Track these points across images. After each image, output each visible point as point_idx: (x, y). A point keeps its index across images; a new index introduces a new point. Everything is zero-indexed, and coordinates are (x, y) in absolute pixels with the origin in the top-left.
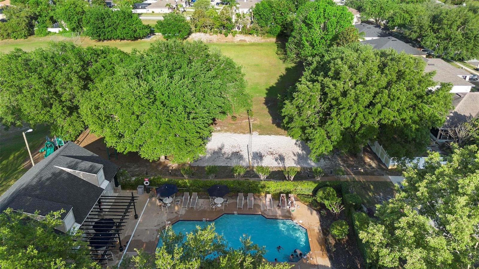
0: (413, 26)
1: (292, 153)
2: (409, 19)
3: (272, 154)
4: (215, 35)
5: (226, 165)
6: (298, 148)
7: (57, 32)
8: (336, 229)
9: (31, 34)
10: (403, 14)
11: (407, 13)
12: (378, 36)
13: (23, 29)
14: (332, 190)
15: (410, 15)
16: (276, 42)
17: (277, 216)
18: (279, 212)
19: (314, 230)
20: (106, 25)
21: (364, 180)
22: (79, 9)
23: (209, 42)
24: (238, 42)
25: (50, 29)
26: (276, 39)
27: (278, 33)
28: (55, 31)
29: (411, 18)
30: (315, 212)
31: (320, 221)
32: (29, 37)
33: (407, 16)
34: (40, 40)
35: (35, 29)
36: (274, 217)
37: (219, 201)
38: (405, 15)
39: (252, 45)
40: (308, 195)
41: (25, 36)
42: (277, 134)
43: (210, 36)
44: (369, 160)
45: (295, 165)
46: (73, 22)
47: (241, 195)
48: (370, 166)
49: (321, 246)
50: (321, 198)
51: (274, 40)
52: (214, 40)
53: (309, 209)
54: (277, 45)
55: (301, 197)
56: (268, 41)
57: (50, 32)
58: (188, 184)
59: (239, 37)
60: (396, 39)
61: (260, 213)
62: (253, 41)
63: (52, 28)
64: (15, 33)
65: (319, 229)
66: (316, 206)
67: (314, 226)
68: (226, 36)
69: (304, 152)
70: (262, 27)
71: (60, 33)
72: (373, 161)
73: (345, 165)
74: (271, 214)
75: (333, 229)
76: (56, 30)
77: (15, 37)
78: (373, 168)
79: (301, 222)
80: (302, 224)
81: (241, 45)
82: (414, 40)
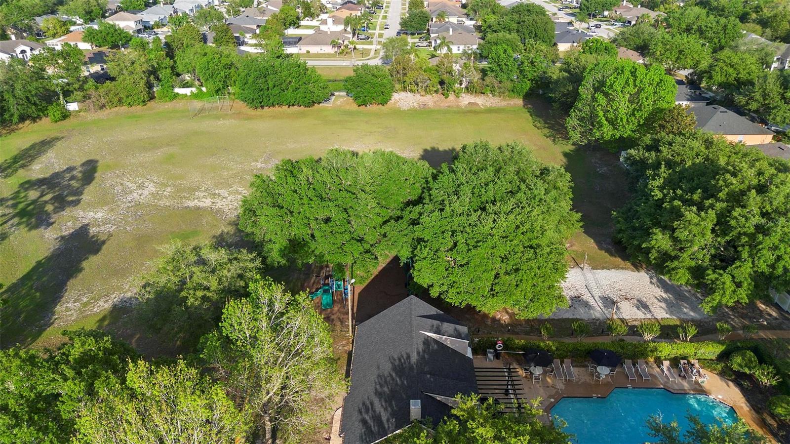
0: (754, 92)
1: (654, 298)
2: (735, 75)
3: (626, 299)
4: (429, 96)
5: (574, 317)
6: (657, 288)
7: (189, 94)
8: (782, 407)
9: (152, 98)
10: (725, 68)
11: (732, 66)
12: (688, 100)
13: (142, 92)
14: (752, 354)
15: (735, 69)
16: (524, 106)
17: (685, 390)
18: (686, 385)
19: (742, 407)
20: (271, 85)
21: (775, 337)
22: (225, 61)
23: (423, 108)
24: (466, 107)
25: (177, 90)
26: (523, 101)
27: (525, 91)
28: (184, 93)
29: (737, 74)
30: (731, 383)
31: (744, 396)
32: (148, 102)
33: (731, 70)
34: (166, 107)
35: (155, 89)
36: (683, 392)
37: (604, 371)
38: (728, 70)
39: (490, 111)
40: (711, 360)
41: (144, 102)
42: (617, 267)
43: (422, 97)
44: (764, 306)
45: (668, 316)
46: (217, 80)
47: (629, 362)
48: (770, 315)
49: (761, 428)
50: (740, 365)
51: (520, 102)
52: (430, 103)
53: (721, 379)
54: (529, 112)
55: (706, 363)
56: (512, 103)
57: (177, 94)
58: (554, 348)
59: (466, 99)
60: (726, 110)
61: (662, 386)
62: (488, 104)
63: (180, 87)
64: (130, 98)
65: (747, 406)
66: (730, 376)
67: (740, 403)
68: (446, 98)
69: (671, 296)
70: (500, 82)
71: (194, 96)
72: (770, 307)
73: (736, 315)
74: (676, 387)
75: (776, 407)
76: (187, 91)
77: (129, 104)
78: (776, 319)
79: (720, 397)
80: (723, 400)
81: (472, 111)
82: (754, 112)
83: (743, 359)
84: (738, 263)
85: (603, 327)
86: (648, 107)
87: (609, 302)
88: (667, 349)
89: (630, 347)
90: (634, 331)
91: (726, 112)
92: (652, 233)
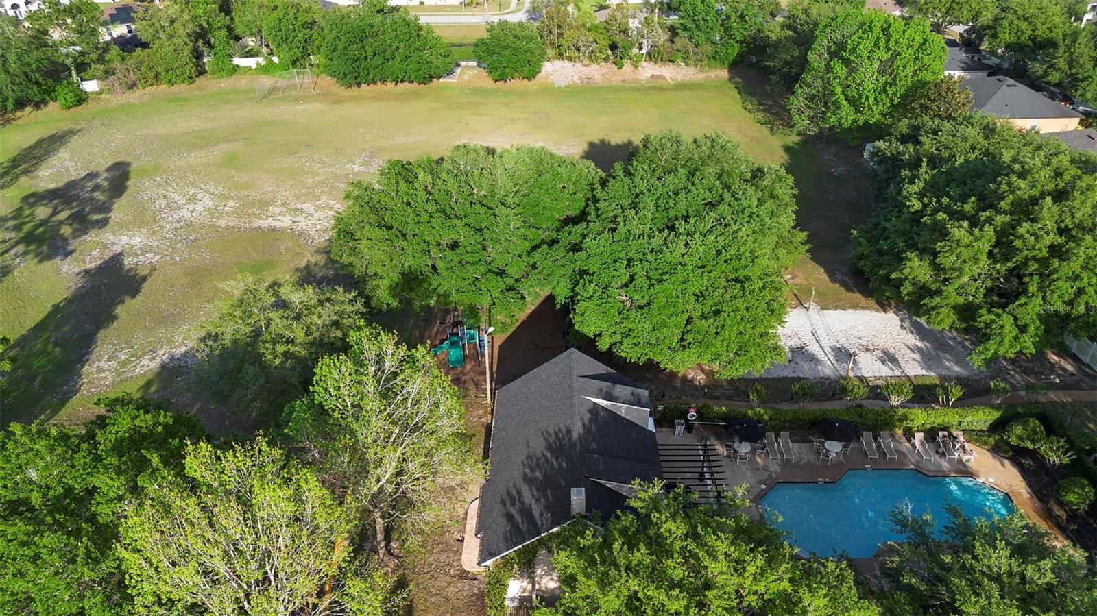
0: (1057, 58)
1: (906, 347)
2: (1029, 32)
3: (867, 350)
4: (594, 66)
6: (910, 335)
7: (254, 66)
8: (1074, 492)
9: (201, 72)
10: (1016, 22)
11: (1026, 19)
12: (963, 69)
13: (187, 64)
14: (1037, 422)
15: (1030, 23)
16: (730, 80)
17: (944, 471)
18: (945, 465)
19: (1020, 494)
20: (370, 52)
21: (1069, 400)
22: (303, 17)
23: (587, 83)
24: (648, 81)
25: (237, 61)
26: (729, 72)
27: (732, 58)
28: (247, 65)
29: (1033, 31)
30: (1007, 462)
31: (1024, 479)
32: (197, 79)
33: (1024, 25)
34: (223, 85)
35: (205, 60)
36: (941, 474)
37: (834, 448)
38: (1020, 25)
39: (681, 87)
40: (981, 431)
41: (190, 78)
42: (855, 307)
43: (585, 68)
44: (1056, 358)
45: (924, 372)
46: (293, 45)
47: (868, 435)
48: (1065, 370)
49: (1047, 522)
50: (1021, 438)
51: (724, 74)
52: (596, 77)
53: (993, 457)
54: (736, 88)
55: (974, 435)
56: (713, 76)
57: (238, 66)
58: (766, 417)
59: (648, 70)
60: (1015, 83)
61: (912, 467)
62: (680, 77)
63: (241, 57)
64: (170, 72)
65: (1029, 493)
66: (1006, 452)
67: (1018, 488)
68: (620, 68)
69: (928, 345)
70: (697, 45)
71: (262, 69)
72: (1064, 359)
73: (1018, 370)
74: (932, 468)
75: (1067, 493)
76: (251, 62)
77: (170, 81)
78: (1072, 375)
79: (992, 480)
80: (996, 485)
81: (656, 88)
82: (1056, 85)
83: (1024, 429)
84: (1023, 300)
85: (835, 388)
86: (906, 78)
87: (843, 354)
88: (920, 417)
89: (870, 415)
90: (877, 392)
91: (1015, 86)
92: (906, 259)
